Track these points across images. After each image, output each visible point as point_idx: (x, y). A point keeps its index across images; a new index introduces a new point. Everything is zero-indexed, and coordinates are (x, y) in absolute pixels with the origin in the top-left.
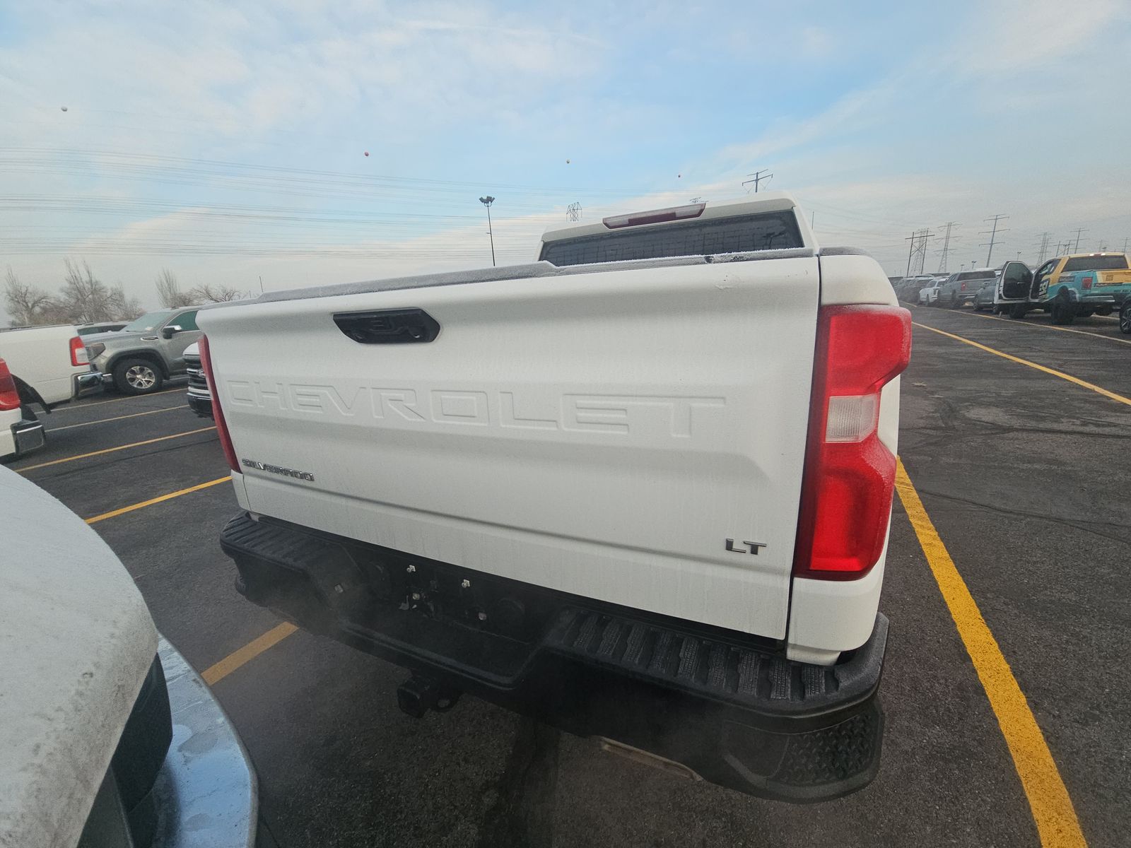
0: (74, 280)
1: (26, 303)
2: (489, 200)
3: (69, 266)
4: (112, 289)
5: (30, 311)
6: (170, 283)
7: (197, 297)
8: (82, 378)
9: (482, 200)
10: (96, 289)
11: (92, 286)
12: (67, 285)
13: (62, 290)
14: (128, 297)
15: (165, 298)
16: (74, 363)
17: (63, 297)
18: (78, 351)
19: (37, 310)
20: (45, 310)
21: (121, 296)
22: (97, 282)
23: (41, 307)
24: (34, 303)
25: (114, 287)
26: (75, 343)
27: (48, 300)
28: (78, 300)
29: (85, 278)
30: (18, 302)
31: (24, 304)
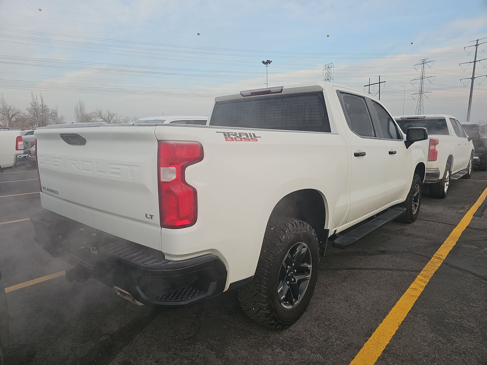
0: (34, 104)
1: (9, 115)
2: (268, 62)
3: (33, 96)
4: (52, 110)
5: (10, 119)
6: (82, 108)
7: (94, 117)
8: (19, 157)
9: (263, 62)
10: (44, 109)
11: (42, 108)
12: (31, 107)
13: (27, 109)
14: (59, 115)
15: (78, 117)
16: (17, 149)
17: (27, 113)
18: (20, 143)
19: (14, 119)
20: (17, 120)
21: (56, 114)
22: (45, 106)
23: (16, 118)
24: (13, 116)
25: (54, 109)
26: (19, 139)
27: (20, 114)
28: (34, 115)
29: (40, 103)
30: (4, 114)
31: (7, 115)
